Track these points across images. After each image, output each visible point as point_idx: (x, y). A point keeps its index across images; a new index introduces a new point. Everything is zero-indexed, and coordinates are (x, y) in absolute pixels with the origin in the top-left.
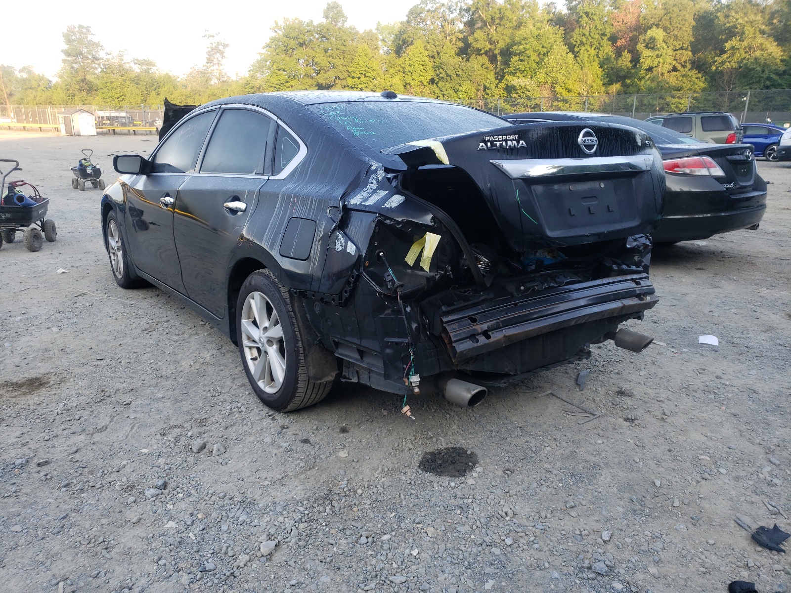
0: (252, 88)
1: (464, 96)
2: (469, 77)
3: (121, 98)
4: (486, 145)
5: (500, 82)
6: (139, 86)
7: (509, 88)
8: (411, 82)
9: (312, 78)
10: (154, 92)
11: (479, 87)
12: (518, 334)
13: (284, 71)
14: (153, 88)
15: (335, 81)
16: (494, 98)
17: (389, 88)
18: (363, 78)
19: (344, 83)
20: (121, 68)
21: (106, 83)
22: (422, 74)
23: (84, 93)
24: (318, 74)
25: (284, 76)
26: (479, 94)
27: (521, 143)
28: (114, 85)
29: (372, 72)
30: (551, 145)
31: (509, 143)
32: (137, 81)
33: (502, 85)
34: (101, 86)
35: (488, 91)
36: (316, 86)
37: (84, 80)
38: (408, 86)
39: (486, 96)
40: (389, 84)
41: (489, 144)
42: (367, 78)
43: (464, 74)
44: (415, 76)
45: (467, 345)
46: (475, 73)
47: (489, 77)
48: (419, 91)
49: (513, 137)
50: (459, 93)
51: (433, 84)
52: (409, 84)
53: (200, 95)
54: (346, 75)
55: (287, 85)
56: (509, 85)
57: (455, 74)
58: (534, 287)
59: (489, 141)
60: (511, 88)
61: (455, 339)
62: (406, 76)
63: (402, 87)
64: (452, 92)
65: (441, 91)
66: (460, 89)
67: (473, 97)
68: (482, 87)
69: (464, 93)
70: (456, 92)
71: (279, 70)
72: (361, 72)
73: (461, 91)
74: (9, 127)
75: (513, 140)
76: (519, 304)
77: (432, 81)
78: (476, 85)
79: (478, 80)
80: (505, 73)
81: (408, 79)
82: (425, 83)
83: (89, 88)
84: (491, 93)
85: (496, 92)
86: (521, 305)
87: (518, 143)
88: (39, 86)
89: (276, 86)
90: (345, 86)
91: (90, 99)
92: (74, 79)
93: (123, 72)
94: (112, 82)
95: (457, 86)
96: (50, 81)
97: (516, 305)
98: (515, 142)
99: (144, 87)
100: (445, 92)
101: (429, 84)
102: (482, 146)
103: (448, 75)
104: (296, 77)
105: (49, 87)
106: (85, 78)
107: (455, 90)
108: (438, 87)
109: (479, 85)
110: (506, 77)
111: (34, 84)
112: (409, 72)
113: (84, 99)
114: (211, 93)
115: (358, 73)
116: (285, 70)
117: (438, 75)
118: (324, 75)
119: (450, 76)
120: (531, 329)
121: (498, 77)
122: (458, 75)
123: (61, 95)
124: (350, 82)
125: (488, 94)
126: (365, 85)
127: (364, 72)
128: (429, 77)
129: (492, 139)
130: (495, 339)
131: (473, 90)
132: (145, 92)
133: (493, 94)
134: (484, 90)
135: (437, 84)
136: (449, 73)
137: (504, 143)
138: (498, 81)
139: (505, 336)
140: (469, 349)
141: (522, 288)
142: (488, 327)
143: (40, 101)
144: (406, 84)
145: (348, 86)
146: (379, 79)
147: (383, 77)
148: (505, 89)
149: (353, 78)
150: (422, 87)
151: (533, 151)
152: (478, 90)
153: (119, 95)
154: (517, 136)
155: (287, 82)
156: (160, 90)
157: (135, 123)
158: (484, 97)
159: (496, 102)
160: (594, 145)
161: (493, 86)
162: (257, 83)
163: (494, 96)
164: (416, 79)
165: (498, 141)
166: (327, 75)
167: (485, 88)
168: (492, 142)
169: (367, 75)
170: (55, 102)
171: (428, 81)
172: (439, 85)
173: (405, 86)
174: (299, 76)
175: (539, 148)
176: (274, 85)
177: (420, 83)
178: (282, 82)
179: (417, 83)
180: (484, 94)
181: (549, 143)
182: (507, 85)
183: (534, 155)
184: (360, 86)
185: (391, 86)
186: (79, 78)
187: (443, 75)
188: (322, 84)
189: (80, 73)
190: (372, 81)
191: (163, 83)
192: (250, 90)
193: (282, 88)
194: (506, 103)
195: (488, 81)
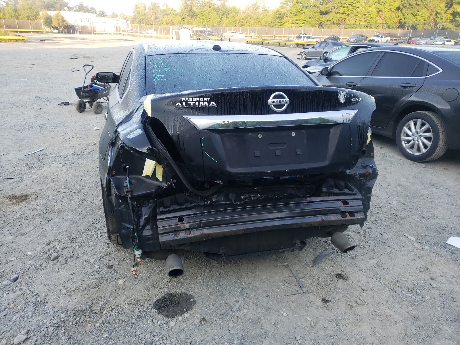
0: (280, 14)
1: (420, 19)
2: (425, 5)
3: (208, 20)
4: (182, 104)
5: (449, 9)
6: (219, 13)
7: (455, 14)
8: (383, 9)
9: (318, 7)
10: (225, 16)
11: (432, 13)
12: (214, 233)
13: (300, 3)
14: (225, 14)
15: (332, 9)
16: (442, 20)
17: (367, 13)
18: (350, 8)
19: (337, 10)
20: (210, 3)
21: (202, 11)
22: (391, 4)
23: (190, 17)
24: (321, 5)
25: (300, 6)
26: (432, 17)
27: (211, 103)
28: (206, 13)
29: (357, 4)
30: (240, 105)
31: (201, 103)
32: (217, 10)
33: (450, 11)
34: (199, 13)
35: (438, 16)
36: (320, 12)
37: (191, 10)
38: (380, 13)
39: (436, 19)
40: (367, 11)
41: (184, 104)
42: (353, 8)
43: (422, 3)
44: (387, 5)
45: (170, 237)
46: (431, 3)
47: (440, 6)
48: (387, 15)
49: (205, 99)
50: (416, 16)
51: (398, 10)
52: (382, 11)
53: (251, 18)
54: (339, 5)
55: (302, 12)
56: (455, 11)
57: (415, 3)
58: (251, 197)
59: (184, 101)
60: (457, 13)
61: (161, 232)
62: (380, 6)
63: (376, 13)
64: (411, 16)
65: (404, 15)
66: (418, 13)
67: (426, 19)
68: (435, 13)
69: (420, 17)
70: (414, 16)
71: (298, 3)
72: (349, 3)
73: (419, 16)
74: (151, 36)
75: (205, 101)
76: (223, 212)
77: (398, 9)
78: (430, 11)
79: (432, 8)
80: (454, 3)
81: (381, 8)
82: (393, 10)
83: (192, 14)
84: (441, 17)
85: (445, 16)
86: (225, 212)
87: (209, 103)
88: (170, 13)
89: (295, 13)
90: (338, 13)
91: (192, 20)
92: (186, 10)
93: (211, 5)
94: (204, 11)
95: (416, 12)
96: (176, 11)
97: (221, 211)
98: (206, 103)
99: (221, 14)
100: (406, 16)
101: (396, 11)
102: (178, 105)
103: (410, 5)
104: (307, 7)
105: (175, 14)
106: (191, 9)
107: (414, 15)
108: (402, 12)
109: (433, 11)
110: (454, 6)
111: (168, 12)
112: (383, 2)
113: (189, 21)
114: (256, 17)
115: (347, 4)
116: (302, 3)
117: (403, 5)
118: (325, 5)
119: (412, 5)
120: (225, 231)
121: (448, 5)
122: (418, 5)
123: (178, 19)
124: (341, 10)
125: (438, 18)
126: (351, 12)
127: (351, 4)
128: (397, 6)
129: (187, 100)
130: (193, 236)
131: (428, 14)
132: (221, 16)
133: (442, 18)
134: (436, 15)
135: (401, 11)
136: (411, 3)
137: (197, 103)
138: (447, 9)
139: (202, 234)
140: (170, 241)
141: (242, 197)
142: (190, 226)
143: (168, 22)
144: (380, 11)
145: (340, 13)
146: (361, 8)
147: (364, 6)
148: (451, 14)
149: (344, 7)
150: (390, 13)
151: (223, 109)
152: (431, 15)
153: (207, 18)
154: (209, 98)
155: (302, 10)
156: (229, 15)
157: (213, 34)
158: (435, 20)
159: (443, 24)
160: (284, 105)
161: (443, 12)
162: (284, 11)
163: (442, 19)
164: (387, 7)
165: (193, 101)
166: (327, 6)
167: (437, 13)
168: (186, 102)
169: (353, 5)
170: (175, 23)
171: (395, 8)
172: (403, 11)
173: (378, 12)
174: (309, 6)
175: (228, 108)
176: (293, 12)
177: (389, 10)
178: (298, 10)
179: (387, 10)
180: (435, 17)
181: (238, 104)
182: (454, 12)
183: (223, 112)
184: (347, 13)
185: (368, 12)
186: (189, 9)
187: (407, 4)
188: (323, 12)
189: (189, 6)
190: (356, 9)
191: (231, 11)
192: (279, 15)
193: (298, 14)
194: (451, 24)
195: (439, 8)
